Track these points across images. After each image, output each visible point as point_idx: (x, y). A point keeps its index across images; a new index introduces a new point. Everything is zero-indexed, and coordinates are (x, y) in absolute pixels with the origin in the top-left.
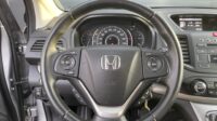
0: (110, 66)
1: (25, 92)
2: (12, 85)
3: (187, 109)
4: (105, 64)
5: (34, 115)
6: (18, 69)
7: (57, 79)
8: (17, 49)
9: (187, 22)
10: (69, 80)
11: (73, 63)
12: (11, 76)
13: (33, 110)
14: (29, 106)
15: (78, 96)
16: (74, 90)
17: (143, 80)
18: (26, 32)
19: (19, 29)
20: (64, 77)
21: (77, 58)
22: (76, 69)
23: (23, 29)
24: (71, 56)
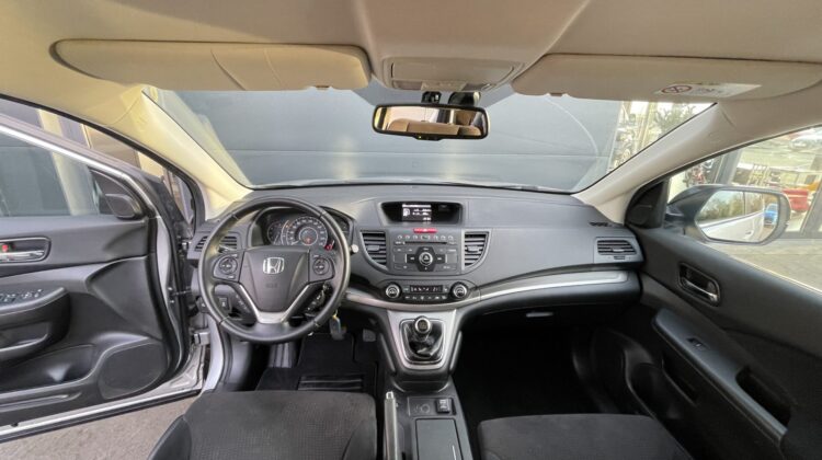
0: (272, 270)
1: (191, 307)
2: (171, 296)
3: (384, 319)
4: (267, 267)
5: (205, 342)
6: (181, 272)
7: (216, 284)
8: (180, 246)
9: (412, 210)
10: (230, 285)
11: (234, 266)
12: (169, 284)
13: (204, 334)
14: (198, 328)
15: (241, 303)
16: (237, 296)
17: (309, 283)
18: (194, 221)
19: (183, 219)
20: (224, 282)
21: (239, 261)
22: (237, 272)
23: (189, 220)
24: (233, 259)
